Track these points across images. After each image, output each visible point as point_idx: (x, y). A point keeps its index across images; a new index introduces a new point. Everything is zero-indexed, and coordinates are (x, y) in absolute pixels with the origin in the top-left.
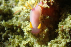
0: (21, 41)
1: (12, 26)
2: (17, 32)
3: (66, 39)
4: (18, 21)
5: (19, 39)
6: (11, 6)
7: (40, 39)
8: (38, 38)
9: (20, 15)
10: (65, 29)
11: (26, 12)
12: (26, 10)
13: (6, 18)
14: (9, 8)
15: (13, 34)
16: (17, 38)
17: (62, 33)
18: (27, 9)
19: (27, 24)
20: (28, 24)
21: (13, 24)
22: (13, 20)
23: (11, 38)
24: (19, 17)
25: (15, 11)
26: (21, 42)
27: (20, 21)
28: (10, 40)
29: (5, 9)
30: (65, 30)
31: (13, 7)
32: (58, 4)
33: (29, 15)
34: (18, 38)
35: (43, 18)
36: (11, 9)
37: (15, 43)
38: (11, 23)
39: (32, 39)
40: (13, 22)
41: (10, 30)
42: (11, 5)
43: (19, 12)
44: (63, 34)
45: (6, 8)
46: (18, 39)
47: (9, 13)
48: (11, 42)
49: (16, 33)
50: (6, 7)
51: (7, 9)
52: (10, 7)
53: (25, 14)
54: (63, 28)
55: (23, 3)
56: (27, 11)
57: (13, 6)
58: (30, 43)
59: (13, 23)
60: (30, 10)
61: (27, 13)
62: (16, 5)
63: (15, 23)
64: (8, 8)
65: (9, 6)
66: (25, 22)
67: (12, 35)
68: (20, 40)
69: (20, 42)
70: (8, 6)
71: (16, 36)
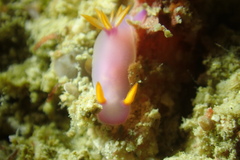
0: (53, 148)
1: (25, 88)
2: (42, 112)
3: (218, 156)
4: (50, 74)
5: (49, 142)
6: (25, 13)
7: (125, 146)
8: (120, 141)
9: (56, 51)
10: (219, 122)
11: (80, 42)
12: (82, 36)
13: (5, 57)
14: (15, 20)
15: (27, 118)
16: (41, 138)
17: (208, 135)
18: (86, 34)
19: (81, 88)
20: (86, 90)
21: (29, 84)
22: (27, 68)
23: (20, 135)
24: (53, 59)
25: (39, 32)
26: (55, 152)
27: (55, 75)
28: (16, 143)
29: (3, 25)
30: (218, 126)
31: (29, 18)
32: (199, 21)
33: (91, 54)
34: (44, 138)
35: (142, 71)
36: (22, 24)
37: (33, 155)
38: (20, 77)
39: (96, 143)
40: (26, 76)
41: (15, 105)
42: (23, 10)
43: (54, 40)
44: (212, 140)
45: (4, 21)
46: (45, 143)
47: (14, 39)
48: (17, 151)
49: (37, 117)
50: (4, 16)
51: (8, 24)
52: (21, 15)
53: (76, 49)
54: (213, 118)
55: (70, 6)
56: (85, 40)
57: (33, 13)
58: (88, 157)
59: (30, 80)
60: (96, 37)
61: (84, 46)
62: (41, 11)
63: (34, 79)
64: (11, 21)
65: (17, 13)
66: (76, 81)
67: (22, 122)
68: (51, 145)
69: (52, 154)
70: (11, 13)
71: (36, 127)
